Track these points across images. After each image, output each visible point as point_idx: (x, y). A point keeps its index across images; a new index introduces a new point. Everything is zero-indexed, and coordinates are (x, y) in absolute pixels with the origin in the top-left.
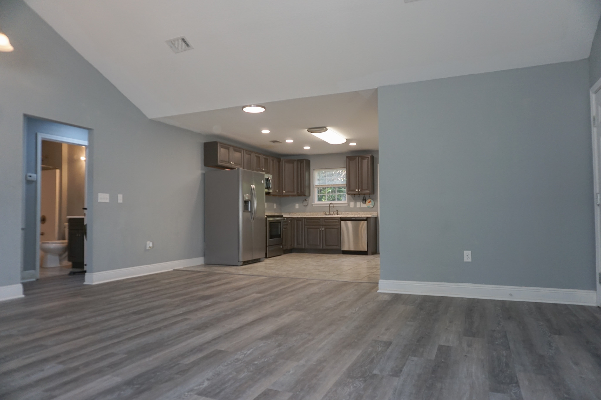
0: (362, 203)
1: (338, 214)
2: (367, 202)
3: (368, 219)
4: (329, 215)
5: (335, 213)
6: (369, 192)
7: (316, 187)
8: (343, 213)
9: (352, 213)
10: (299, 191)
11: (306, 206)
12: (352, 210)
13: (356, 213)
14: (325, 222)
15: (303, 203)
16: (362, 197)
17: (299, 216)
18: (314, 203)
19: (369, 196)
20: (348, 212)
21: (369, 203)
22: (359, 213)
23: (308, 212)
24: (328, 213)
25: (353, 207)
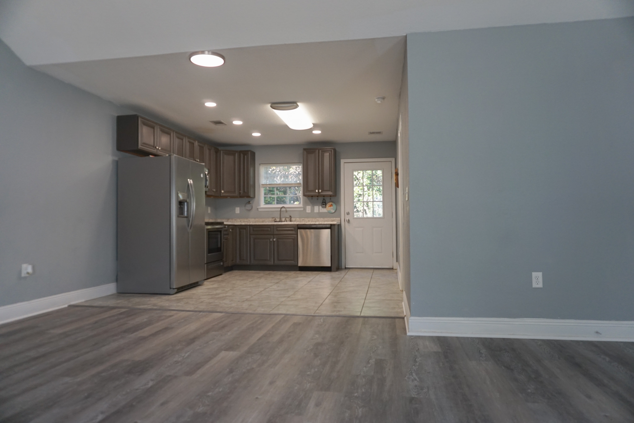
0: (321, 207)
1: (291, 221)
2: (327, 206)
3: (332, 227)
4: (279, 222)
5: (287, 219)
6: (331, 193)
7: (262, 187)
8: (298, 219)
9: (309, 219)
10: (242, 192)
11: (250, 210)
12: (308, 216)
13: (314, 220)
14: (277, 230)
15: (245, 206)
16: (321, 199)
17: (243, 224)
18: (259, 207)
19: (330, 199)
20: (303, 219)
21: (330, 207)
22: (317, 219)
23: (252, 218)
24: (278, 220)
25: (310, 212)
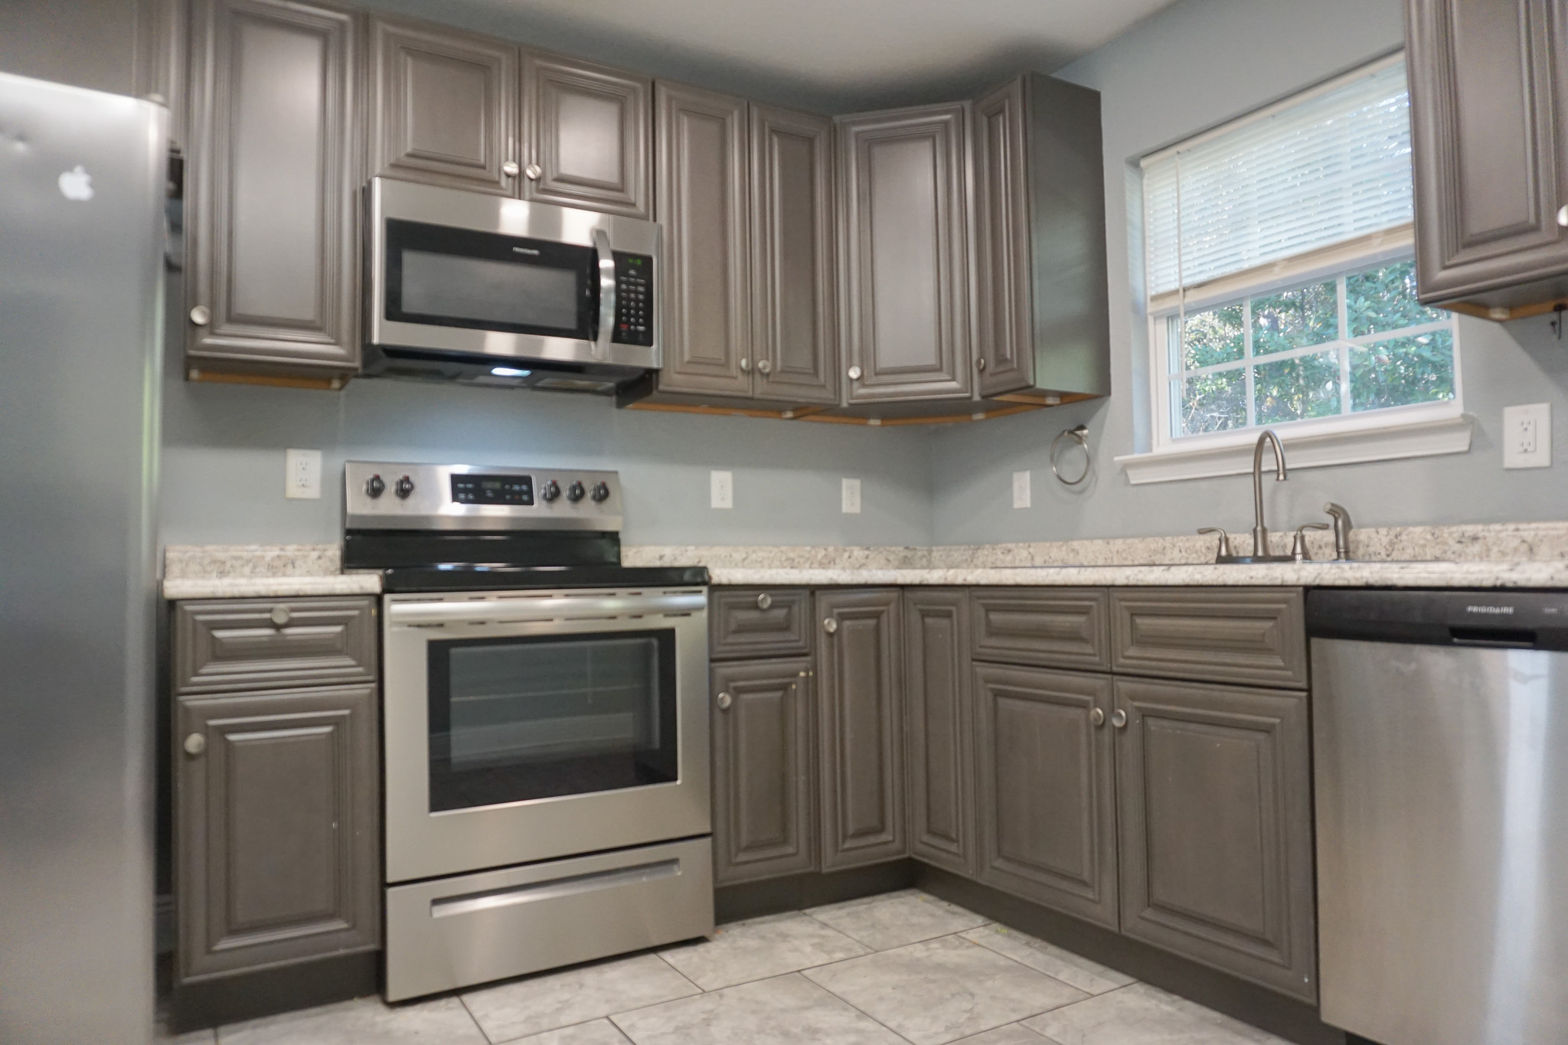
1: (1345, 552)
4: (1256, 559)
7: (1165, 314)
11: (1079, 484)
14: (1143, 640)
15: (1057, 459)
23: (1091, 538)
24: (1243, 542)
25: (1540, 458)
